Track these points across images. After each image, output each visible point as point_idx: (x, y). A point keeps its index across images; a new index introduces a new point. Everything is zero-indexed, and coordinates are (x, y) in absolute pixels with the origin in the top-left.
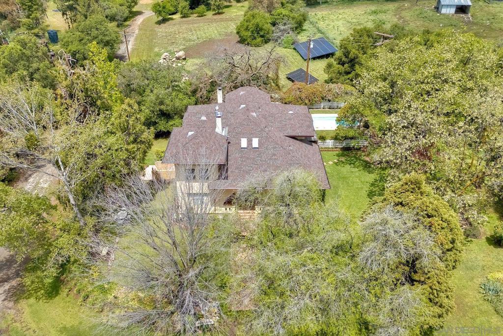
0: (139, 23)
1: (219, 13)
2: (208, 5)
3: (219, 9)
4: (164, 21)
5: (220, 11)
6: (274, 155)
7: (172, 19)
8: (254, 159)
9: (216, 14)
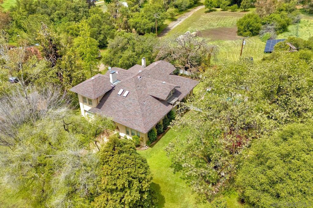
0: (196, 11)
1: (245, 11)
2: (239, 5)
3: (245, 8)
4: (211, 11)
5: (246, 9)
6: (131, 104)
7: (215, 10)
8: (120, 102)
9: (242, 11)
